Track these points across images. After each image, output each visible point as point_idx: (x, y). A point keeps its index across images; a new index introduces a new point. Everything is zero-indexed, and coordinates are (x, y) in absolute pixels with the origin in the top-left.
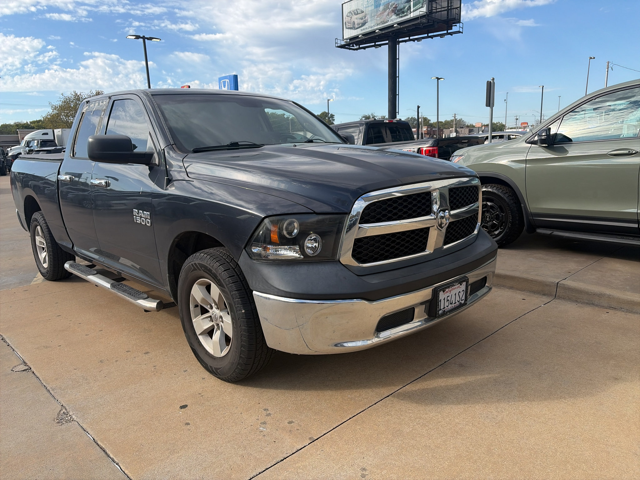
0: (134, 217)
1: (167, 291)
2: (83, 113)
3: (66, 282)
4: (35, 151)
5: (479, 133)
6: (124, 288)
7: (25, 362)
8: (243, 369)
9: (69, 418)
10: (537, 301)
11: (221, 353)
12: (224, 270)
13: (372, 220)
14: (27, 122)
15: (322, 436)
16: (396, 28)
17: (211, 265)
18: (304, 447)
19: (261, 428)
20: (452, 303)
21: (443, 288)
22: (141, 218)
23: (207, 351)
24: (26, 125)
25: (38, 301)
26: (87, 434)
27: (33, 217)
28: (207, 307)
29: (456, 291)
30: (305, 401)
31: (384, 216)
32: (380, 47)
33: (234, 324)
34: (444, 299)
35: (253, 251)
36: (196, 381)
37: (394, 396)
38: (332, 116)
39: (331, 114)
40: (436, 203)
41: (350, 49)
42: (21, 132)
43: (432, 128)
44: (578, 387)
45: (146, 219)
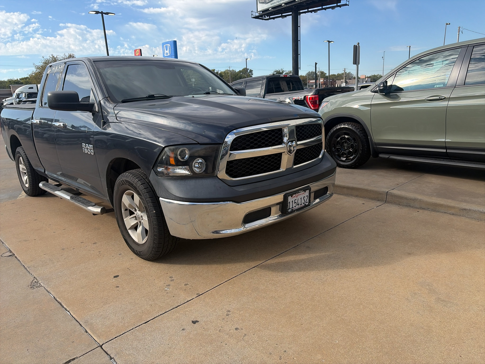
0: (83, 148)
1: (108, 200)
2: (48, 74)
3: (42, 197)
4: (23, 101)
5: (364, 83)
6: (79, 199)
7: (10, 251)
8: (157, 251)
9: (39, 285)
10: (373, 204)
11: (143, 241)
12: (141, 184)
13: (239, 148)
14: (17, 79)
15: (205, 292)
16: (298, 3)
17: (133, 181)
18: (192, 299)
19: (166, 289)
20: (299, 204)
21: (291, 194)
22: (87, 149)
23: (134, 240)
24: (16, 81)
25: (22, 211)
26: (50, 294)
27: (17, 150)
28: (133, 210)
29: (302, 196)
30: (198, 271)
31: (248, 145)
32: (286, 18)
33: (149, 221)
34: (292, 202)
35: (158, 170)
36: (127, 260)
37: (258, 267)
38: (251, 71)
39: (250, 70)
40: (287, 136)
41: (263, 19)
42: (13, 87)
43: (327, 79)
44: (382, 259)
45: (91, 150)
